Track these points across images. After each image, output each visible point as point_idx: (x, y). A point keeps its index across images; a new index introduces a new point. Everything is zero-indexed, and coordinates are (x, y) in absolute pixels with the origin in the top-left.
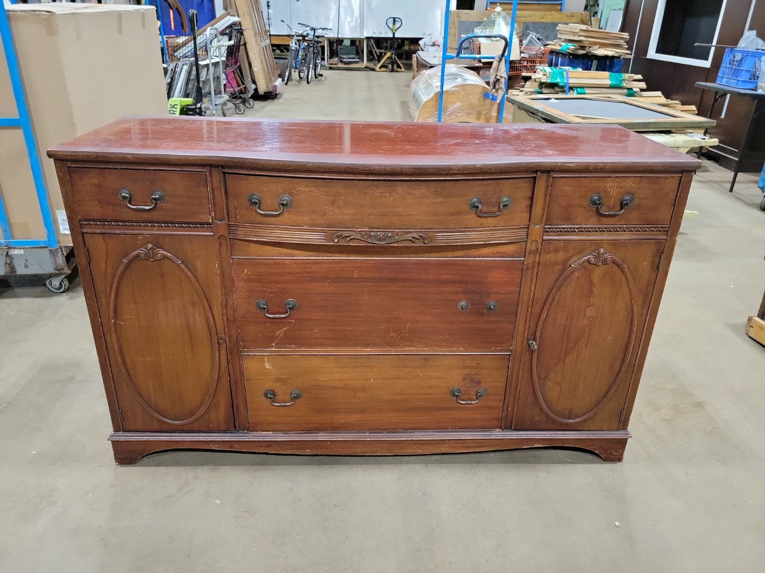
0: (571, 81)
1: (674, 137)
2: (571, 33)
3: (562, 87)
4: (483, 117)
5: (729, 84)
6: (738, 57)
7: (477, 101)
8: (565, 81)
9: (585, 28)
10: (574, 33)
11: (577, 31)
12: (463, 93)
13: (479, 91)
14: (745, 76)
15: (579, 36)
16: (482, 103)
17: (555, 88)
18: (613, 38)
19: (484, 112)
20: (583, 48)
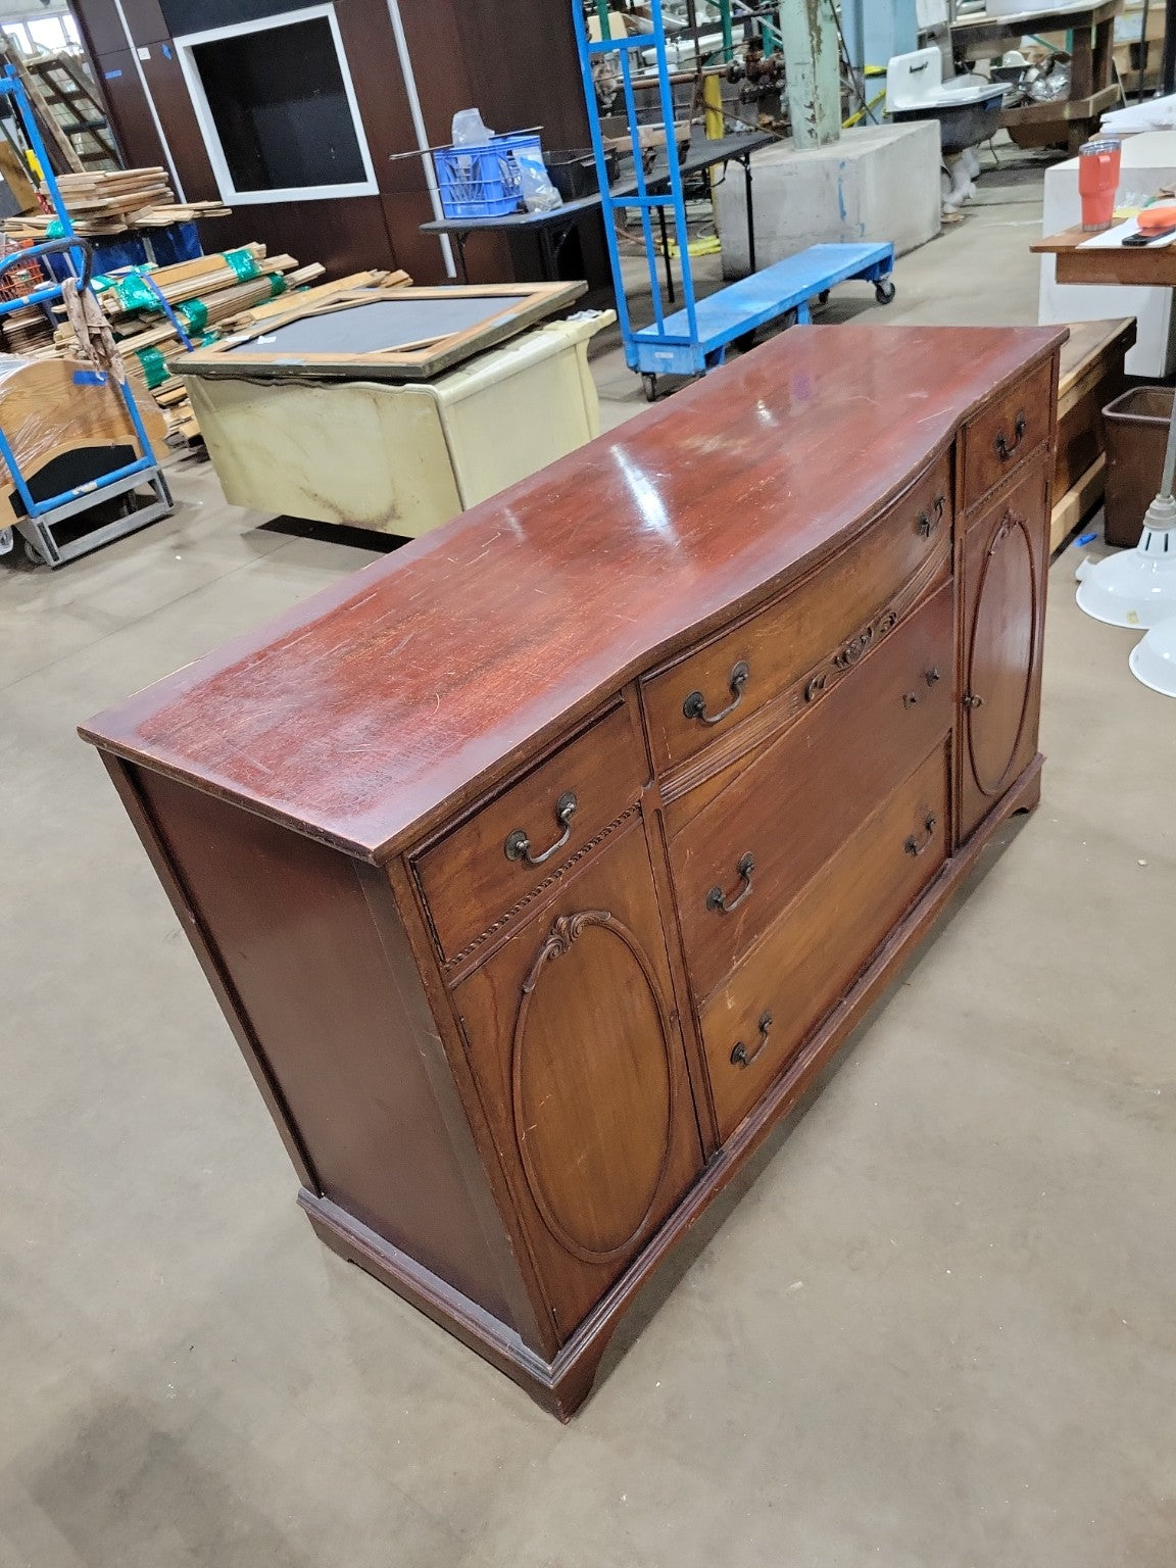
0: (167, 293)
1: (555, 330)
2: (79, 195)
3: (157, 311)
4: (96, 428)
5: (473, 213)
6: (464, 162)
7: (67, 396)
8: (157, 298)
9: (101, 177)
10: (88, 194)
11: (92, 186)
12: (29, 391)
13: (59, 374)
14: (495, 195)
15: (101, 197)
16: (79, 398)
17: (142, 318)
18: (145, 183)
19: (93, 416)
20: (113, 220)
